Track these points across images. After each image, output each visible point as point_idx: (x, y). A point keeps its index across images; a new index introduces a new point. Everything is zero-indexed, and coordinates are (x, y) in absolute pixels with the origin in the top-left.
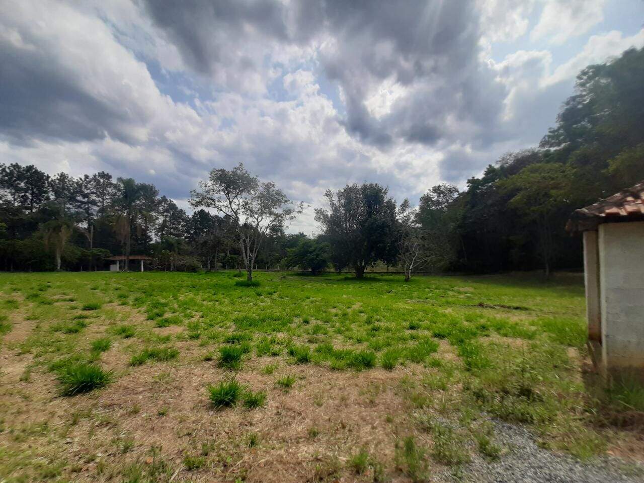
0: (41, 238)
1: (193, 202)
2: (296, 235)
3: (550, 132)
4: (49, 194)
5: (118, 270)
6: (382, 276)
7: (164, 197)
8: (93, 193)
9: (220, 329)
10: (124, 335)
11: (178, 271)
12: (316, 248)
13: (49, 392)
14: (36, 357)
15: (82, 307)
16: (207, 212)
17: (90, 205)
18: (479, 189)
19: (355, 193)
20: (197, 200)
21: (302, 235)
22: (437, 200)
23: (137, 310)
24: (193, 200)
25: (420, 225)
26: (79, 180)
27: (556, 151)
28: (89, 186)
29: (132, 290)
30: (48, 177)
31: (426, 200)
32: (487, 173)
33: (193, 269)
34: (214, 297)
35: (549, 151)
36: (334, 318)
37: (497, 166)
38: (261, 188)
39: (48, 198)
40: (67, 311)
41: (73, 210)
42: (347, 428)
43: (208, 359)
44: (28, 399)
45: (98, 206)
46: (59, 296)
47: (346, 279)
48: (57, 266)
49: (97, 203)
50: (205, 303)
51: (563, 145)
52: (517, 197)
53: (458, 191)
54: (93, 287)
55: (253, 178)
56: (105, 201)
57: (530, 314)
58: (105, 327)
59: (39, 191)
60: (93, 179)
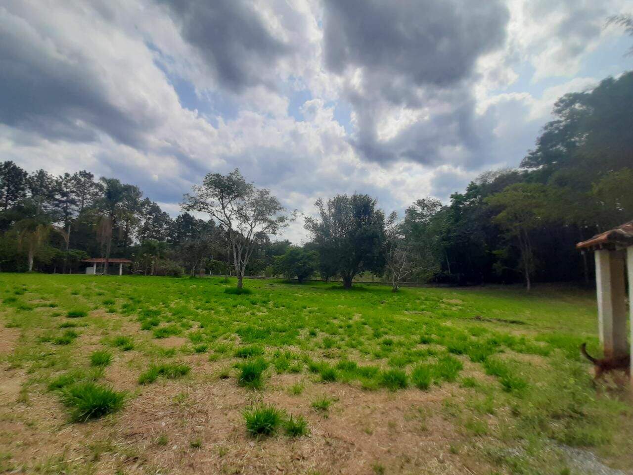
0: (14, 237)
1: (184, 205)
2: (282, 242)
3: (530, 154)
4: (26, 192)
5: (95, 273)
6: (368, 285)
7: (148, 199)
8: (73, 192)
9: (224, 341)
10: (123, 347)
11: (158, 275)
12: (303, 256)
13: (55, 418)
14: (30, 372)
15: (67, 314)
16: (192, 216)
17: (68, 204)
18: (463, 204)
19: (345, 203)
20: (190, 204)
21: (287, 243)
22: (421, 213)
23: (128, 318)
24: (185, 203)
25: (404, 237)
26: (59, 178)
27: (534, 172)
28: (69, 184)
29: (117, 295)
30: (26, 174)
31: (411, 212)
32: (470, 189)
33: (175, 274)
34: (207, 305)
35: (527, 171)
36: (341, 331)
37: (478, 183)
38: (255, 195)
39: (24, 195)
40: (50, 318)
41: (50, 208)
42: (413, 462)
43: (225, 377)
44: (32, 426)
45: (77, 206)
46: (38, 301)
47: (334, 288)
48: (28, 267)
49: (76, 202)
50: (199, 311)
51: (541, 167)
52: (503, 214)
53: (441, 205)
54: (74, 292)
55: (248, 184)
56: (85, 201)
57: (528, 328)
58: (98, 338)
59: (16, 188)
60: (73, 177)
